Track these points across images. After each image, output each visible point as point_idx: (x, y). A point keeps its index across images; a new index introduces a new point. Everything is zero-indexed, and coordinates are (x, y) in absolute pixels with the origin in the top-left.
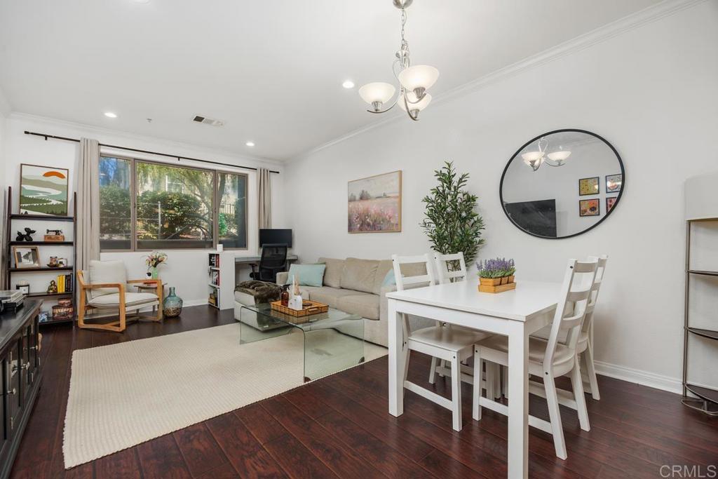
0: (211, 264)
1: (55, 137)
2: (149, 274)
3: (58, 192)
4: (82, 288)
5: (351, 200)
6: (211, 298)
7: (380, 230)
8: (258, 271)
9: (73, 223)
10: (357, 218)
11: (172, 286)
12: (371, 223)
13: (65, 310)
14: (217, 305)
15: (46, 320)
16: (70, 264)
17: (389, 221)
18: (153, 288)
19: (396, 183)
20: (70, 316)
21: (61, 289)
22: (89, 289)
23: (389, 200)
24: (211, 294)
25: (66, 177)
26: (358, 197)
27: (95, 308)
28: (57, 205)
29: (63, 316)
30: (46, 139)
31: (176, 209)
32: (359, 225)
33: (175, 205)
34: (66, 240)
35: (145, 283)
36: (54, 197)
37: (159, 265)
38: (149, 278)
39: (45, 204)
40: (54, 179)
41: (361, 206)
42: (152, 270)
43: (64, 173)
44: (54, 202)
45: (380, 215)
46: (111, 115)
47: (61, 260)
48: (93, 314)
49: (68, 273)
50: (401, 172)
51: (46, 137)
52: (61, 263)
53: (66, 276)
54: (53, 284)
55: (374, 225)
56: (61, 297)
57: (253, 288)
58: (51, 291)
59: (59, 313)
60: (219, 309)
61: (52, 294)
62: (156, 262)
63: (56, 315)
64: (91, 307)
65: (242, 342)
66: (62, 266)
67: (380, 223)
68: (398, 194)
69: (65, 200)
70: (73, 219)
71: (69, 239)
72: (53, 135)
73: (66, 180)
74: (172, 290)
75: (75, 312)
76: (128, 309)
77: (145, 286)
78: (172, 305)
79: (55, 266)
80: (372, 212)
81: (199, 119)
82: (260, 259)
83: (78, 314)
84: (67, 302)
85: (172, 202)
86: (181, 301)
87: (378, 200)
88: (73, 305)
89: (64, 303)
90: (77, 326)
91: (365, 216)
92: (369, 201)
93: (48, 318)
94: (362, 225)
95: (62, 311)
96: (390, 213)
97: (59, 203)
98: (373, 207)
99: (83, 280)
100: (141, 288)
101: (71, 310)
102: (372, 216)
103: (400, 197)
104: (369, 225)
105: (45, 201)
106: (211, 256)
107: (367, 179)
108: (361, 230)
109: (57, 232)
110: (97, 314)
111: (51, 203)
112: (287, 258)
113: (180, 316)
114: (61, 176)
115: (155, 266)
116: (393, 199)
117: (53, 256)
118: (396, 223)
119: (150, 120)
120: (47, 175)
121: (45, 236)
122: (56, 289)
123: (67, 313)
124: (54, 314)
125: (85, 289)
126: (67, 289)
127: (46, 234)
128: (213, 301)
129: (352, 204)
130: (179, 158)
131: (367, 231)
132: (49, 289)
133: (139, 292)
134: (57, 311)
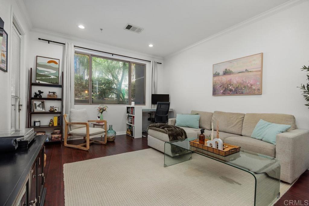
0: (128, 112)
1: (53, 42)
2: (99, 117)
3: (55, 72)
4: (66, 124)
5: (216, 75)
6: (128, 131)
7: (242, 93)
8: (154, 117)
9: (61, 88)
10: (220, 87)
11: (111, 124)
12: (233, 89)
13: (57, 136)
14: (132, 135)
15: (48, 141)
16: (60, 111)
17: (251, 88)
18: (101, 125)
19: (258, 62)
20: (60, 139)
21: (56, 124)
22: (70, 125)
23: (251, 74)
24: (127, 129)
25: (58, 63)
26: (221, 73)
27: (72, 135)
28: (54, 78)
29: (57, 138)
30: (49, 43)
31: (103, 85)
32: (222, 91)
33: (103, 83)
34: (58, 98)
35: (97, 122)
36: (53, 74)
37: (104, 112)
38: (99, 119)
39: (48, 78)
40: (52, 65)
41: (225, 79)
42: (100, 115)
43: (57, 61)
44: (52, 77)
45: (241, 84)
46: (81, 27)
47: (56, 108)
48: (71, 138)
49: (59, 115)
50: (262, 54)
51: (49, 41)
52: (56, 110)
53: (58, 117)
54: (52, 121)
55: (235, 90)
56: (56, 128)
57: (163, 128)
58: (51, 125)
59: (55, 137)
60: (134, 138)
61: (51, 126)
62: (102, 111)
63: (53, 138)
64: (70, 135)
65: (165, 166)
66: (56, 111)
67: (242, 89)
68: (260, 69)
69: (58, 76)
70: (61, 86)
71: (59, 97)
72: (52, 41)
73: (58, 65)
74: (111, 126)
75: (62, 137)
76: (91, 137)
77: (97, 123)
78: (111, 134)
79: (53, 111)
80: (235, 82)
81: (129, 27)
82: (155, 111)
83: (64, 138)
84: (58, 131)
85: (102, 82)
86: (115, 133)
87: (240, 74)
88: (61, 133)
89: (57, 132)
90: (63, 145)
91: (228, 85)
92: (232, 75)
93: (49, 139)
94: (225, 91)
95: (56, 136)
96: (251, 82)
97: (55, 77)
98: (235, 79)
99: (66, 120)
100: (94, 125)
101: (60, 136)
102: (234, 85)
103: (261, 71)
104: (231, 90)
105: (48, 76)
106: (128, 108)
107: (230, 62)
108: (224, 94)
109: (54, 93)
110: (73, 138)
111: (51, 77)
112: (169, 110)
113: (115, 141)
114: (56, 63)
115: (102, 113)
116: (255, 73)
117: (52, 106)
118: (257, 88)
119: (101, 29)
120: (49, 62)
121: (48, 95)
122: (53, 124)
123: (58, 137)
124: (52, 137)
125: (67, 125)
126: (58, 124)
127: (49, 94)
128: (129, 133)
129: (216, 78)
130: (113, 54)
131: (229, 94)
132: (50, 124)
133: (94, 127)
134: (53, 136)
